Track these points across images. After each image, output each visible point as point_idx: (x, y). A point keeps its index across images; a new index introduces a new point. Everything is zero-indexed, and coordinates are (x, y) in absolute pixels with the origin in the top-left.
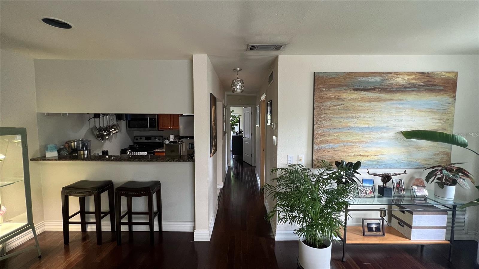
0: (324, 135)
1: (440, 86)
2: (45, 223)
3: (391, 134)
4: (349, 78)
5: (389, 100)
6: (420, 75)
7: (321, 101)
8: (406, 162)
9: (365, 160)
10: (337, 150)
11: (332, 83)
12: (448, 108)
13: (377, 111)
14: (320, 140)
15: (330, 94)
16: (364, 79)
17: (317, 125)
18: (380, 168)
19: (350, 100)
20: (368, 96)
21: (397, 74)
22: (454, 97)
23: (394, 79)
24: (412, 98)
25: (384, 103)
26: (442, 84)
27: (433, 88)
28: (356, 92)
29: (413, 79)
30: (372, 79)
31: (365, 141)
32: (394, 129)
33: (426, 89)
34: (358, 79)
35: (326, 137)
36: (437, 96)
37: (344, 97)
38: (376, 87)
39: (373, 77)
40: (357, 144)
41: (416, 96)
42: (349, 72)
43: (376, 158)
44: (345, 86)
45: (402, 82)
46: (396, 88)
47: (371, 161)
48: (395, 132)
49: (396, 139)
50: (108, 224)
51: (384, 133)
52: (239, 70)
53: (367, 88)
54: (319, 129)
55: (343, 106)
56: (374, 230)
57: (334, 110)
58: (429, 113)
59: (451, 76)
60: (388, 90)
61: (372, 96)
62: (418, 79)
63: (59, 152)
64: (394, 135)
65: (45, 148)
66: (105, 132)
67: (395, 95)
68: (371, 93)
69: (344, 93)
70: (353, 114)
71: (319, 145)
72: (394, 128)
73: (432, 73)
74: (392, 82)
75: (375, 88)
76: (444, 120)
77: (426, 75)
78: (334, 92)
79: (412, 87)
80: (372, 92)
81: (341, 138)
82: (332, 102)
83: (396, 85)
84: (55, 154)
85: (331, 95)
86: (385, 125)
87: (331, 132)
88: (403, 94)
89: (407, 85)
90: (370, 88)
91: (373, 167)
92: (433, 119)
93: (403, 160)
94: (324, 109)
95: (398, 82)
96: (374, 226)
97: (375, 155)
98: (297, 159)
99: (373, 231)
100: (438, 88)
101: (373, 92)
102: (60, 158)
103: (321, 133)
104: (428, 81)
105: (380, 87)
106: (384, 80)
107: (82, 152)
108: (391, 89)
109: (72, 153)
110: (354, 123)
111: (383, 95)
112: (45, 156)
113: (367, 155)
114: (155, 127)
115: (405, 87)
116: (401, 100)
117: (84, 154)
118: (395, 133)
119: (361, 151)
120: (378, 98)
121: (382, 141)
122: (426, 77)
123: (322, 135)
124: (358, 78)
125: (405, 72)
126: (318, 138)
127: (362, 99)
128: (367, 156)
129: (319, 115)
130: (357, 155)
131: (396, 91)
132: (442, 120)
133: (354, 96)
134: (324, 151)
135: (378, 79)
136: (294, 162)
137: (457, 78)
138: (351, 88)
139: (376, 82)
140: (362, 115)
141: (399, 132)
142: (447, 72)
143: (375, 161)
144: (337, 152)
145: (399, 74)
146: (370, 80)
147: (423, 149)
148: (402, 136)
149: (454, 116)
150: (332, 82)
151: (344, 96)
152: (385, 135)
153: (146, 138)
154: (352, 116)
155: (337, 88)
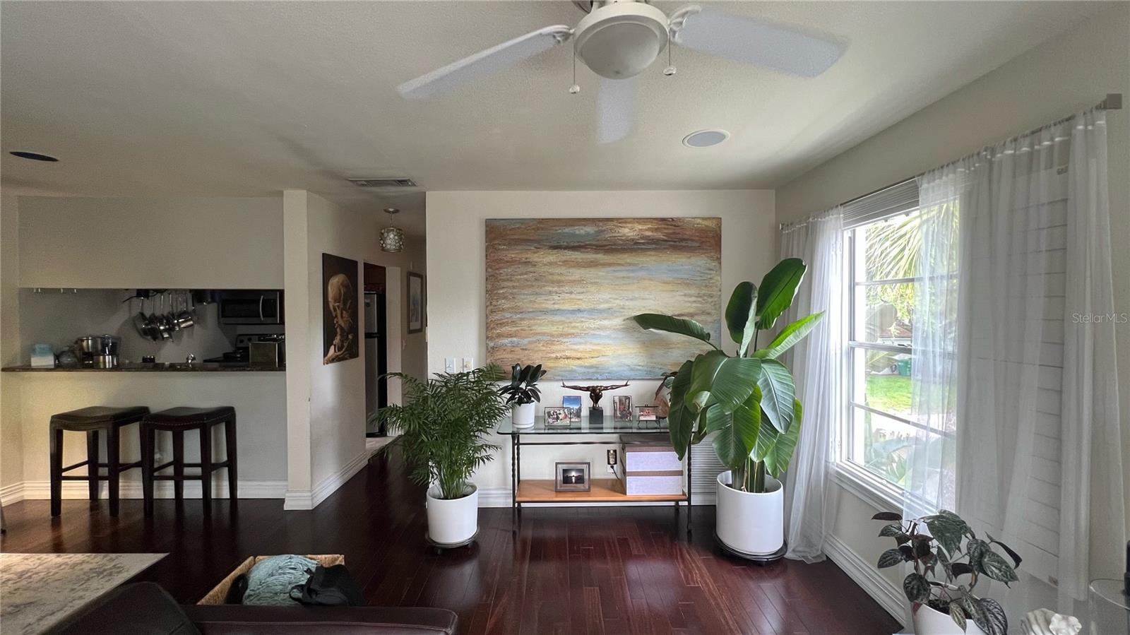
0: (504, 323)
1: (692, 240)
2: (25, 485)
3: (617, 322)
4: (542, 229)
5: (610, 265)
6: (660, 223)
7: (497, 267)
8: (646, 368)
9: (575, 366)
10: (526, 349)
11: (515, 237)
12: (709, 276)
13: (591, 283)
14: (497, 331)
15: (512, 254)
16: (567, 230)
17: (492, 307)
18: (602, 380)
19: (546, 265)
20: (576, 258)
21: (622, 221)
22: (719, 259)
23: (617, 230)
24: (649, 260)
25: (603, 270)
26: (697, 238)
27: (684, 244)
28: (555, 251)
29: (649, 229)
30: (582, 230)
31: (573, 334)
32: (622, 312)
33: (671, 246)
34: (556, 230)
35: (507, 327)
36: (690, 257)
37: (536, 260)
38: (588, 243)
39: (581, 227)
40: (561, 339)
41: (654, 258)
42: (542, 219)
43: (594, 361)
44: (538, 241)
45: (629, 234)
46: (621, 245)
47: (585, 367)
48: (622, 318)
49: (627, 330)
50: (138, 486)
51: (605, 319)
52: (393, 212)
53: (572, 244)
54: (495, 314)
55: (533, 274)
56: (574, 481)
57: (518, 280)
58: (680, 286)
59: (711, 225)
60: (607, 248)
61: (581, 258)
62: (656, 230)
63: (57, 357)
64: (623, 323)
65: (30, 351)
66: (162, 324)
67: (620, 256)
68: (579, 253)
69: (535, 253)
70: (551, 289)
71: (496, 340)
72: (621, 310)
73: (679, 219)
74: (614, 235)
75: (587, 245)
76: (705, 298)
77: (669, 223)
78: (517, 251)
79: (648, 243)
80: (581, 252)
81: (534, 328)
82: (516, 268)
83: (621, 240)
84: (49, 361)
85: (513, 256)
86: (606, 306)
87: (515, 317)
88: (634, 254)
89: (638, 240)
90: (577, 244)
91: (588, 377)
92: (685, 295)
93: (639, 366)
94: (504, 281)
95: (624, 235)
96: (573, 474)
97: (592, 357)
98: (462, 365)
99: (572, 483)
100: (690, 244)
101: (584, 252)
102: (58, 367)
103: (498, 320)
104: (674, 233)
105: (594, 243)
106: (602, 231)
107: (101, 357)
108: (613, 247)
109: (84, 359)
110: (554, 303)
111: (600, 257)
112: (30, 365)
113: (578, 356)
114: (276, 316)
115: (636, 243)
116: (630, 264)
117: (105, 362)
118: (624, 320)
119: (567, 350)
120: (592, 262)
121: (602, 333)
122: (670, 227)
123: (500, 324)
124: (557, 228)
125: (634, 219)
126: (494, 328)
127: (565, 263)
128: (578, 359)
129: (494, 290)
130: (561, 357)
131: (622, 249)
132: (701, 297)
133: (551, 258)
134: (505, 350)
135: (590, 229)
136: (455, 370)
137: (720, 227)
138: (546, 246)
139: (588, 234)
140: (567, 289)
141: (631, 318)
142: (704, 219)
143: (592, 367)
144: (527, 352)
145: (626, 223)
146: (577, 232)
147: (674, 346)
148: (635, 324)
149: (720, 291)
150: (515, 234)
151: (535, 257)
152: (606, 323)
153: (259, 338)
154: (550, 292)
155: (521, 245)
